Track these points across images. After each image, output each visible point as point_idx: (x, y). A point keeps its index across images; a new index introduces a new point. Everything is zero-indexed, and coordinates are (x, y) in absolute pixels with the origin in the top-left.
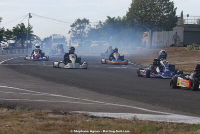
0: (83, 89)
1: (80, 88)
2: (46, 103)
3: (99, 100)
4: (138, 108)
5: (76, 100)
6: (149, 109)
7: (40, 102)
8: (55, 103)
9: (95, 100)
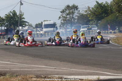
0: (63, 62)
1: (61, 62)
2: (31, 71)
3: (74, 68)
4: (103, 73)
5: (55, 69)
6: (112, 73)
7: (26, 70)
8: (38, 71)
9: (71, 68)
